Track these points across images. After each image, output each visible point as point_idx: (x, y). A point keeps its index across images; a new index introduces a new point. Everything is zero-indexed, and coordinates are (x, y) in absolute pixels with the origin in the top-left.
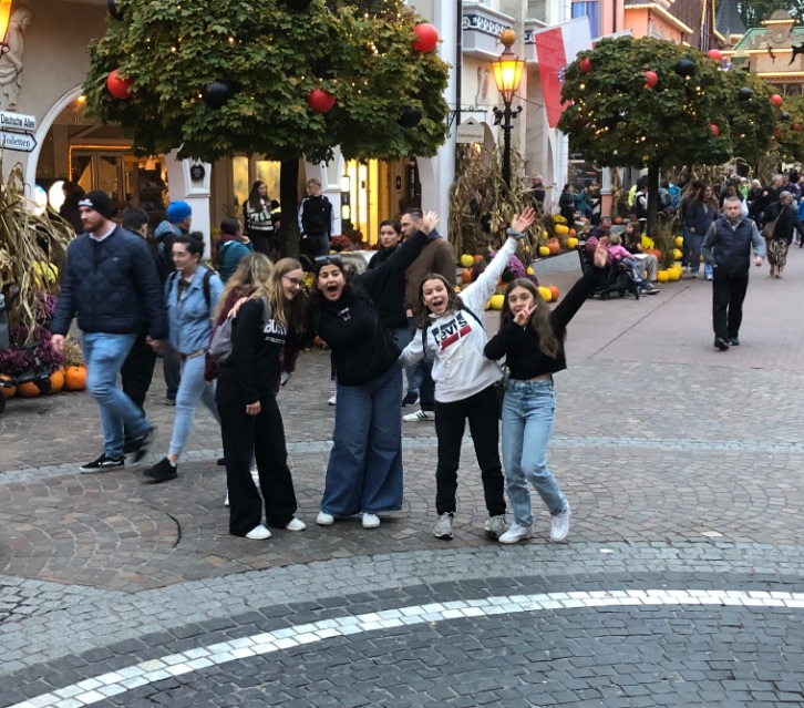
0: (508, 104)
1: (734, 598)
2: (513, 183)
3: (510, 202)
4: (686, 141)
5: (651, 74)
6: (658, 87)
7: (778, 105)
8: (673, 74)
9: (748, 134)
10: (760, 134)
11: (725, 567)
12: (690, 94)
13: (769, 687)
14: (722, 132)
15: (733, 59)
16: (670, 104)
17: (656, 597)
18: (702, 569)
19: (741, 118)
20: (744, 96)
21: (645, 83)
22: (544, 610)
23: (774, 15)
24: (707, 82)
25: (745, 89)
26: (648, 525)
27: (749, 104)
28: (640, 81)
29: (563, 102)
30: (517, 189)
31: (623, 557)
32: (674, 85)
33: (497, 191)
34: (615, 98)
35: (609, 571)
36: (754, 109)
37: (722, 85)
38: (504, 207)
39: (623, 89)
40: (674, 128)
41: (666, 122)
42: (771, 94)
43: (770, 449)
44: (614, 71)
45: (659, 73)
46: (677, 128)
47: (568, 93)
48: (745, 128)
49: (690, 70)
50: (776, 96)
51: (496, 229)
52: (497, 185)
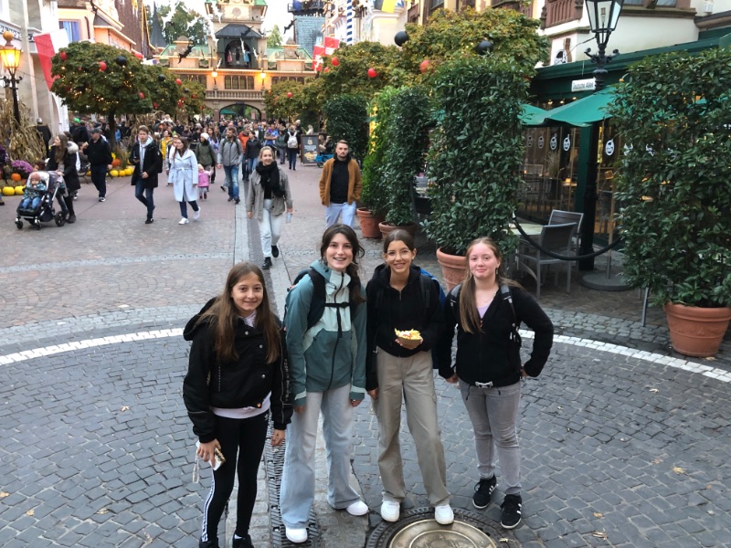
0: (13, 75)
1: (128, 338)
2: (22, 121)
3: (21, 132)
4: (126, 100)
5: (103, 63)
6: (107, 71)
7: (180, 84)
8: (115, 64)
9: (166, 99)
10: (171, 99)
11: (127, 322)
12: (127, 76)
13: (140, 380)
14: (145, 97)
15: (160, 60)
16: (115, 80)
17: (86, 344)
18: (114, 325)
19: (160, 90)
20: (161, 79)
21: (99, 68)
22: (15, 362)
23: (179, 38)
24: (135, 69)
25: (162, 75)
26: (88, 306)
27: (165, 84)
28: (96, 67)
29: (53, 76)
30: (25, 125)
31: (70, 325)
32: (117, 70)
33: (12, 127)
34: (83, 75)
35: (61, 334)
36: (167, 86)
37: (143, 71)
38: (18, 135)
39: (87, 71)
40: (119, 94)
41: (115, 90)
42: (175, 79)
43: (163, 259)
44: (81, 60)
45: (106, 62)
46: (122, 93)
47: (55, 72)
48: (163, 96)
49: (124, 62)
50: (179, 80)
51: (14, 148)
52: (11, 122)
